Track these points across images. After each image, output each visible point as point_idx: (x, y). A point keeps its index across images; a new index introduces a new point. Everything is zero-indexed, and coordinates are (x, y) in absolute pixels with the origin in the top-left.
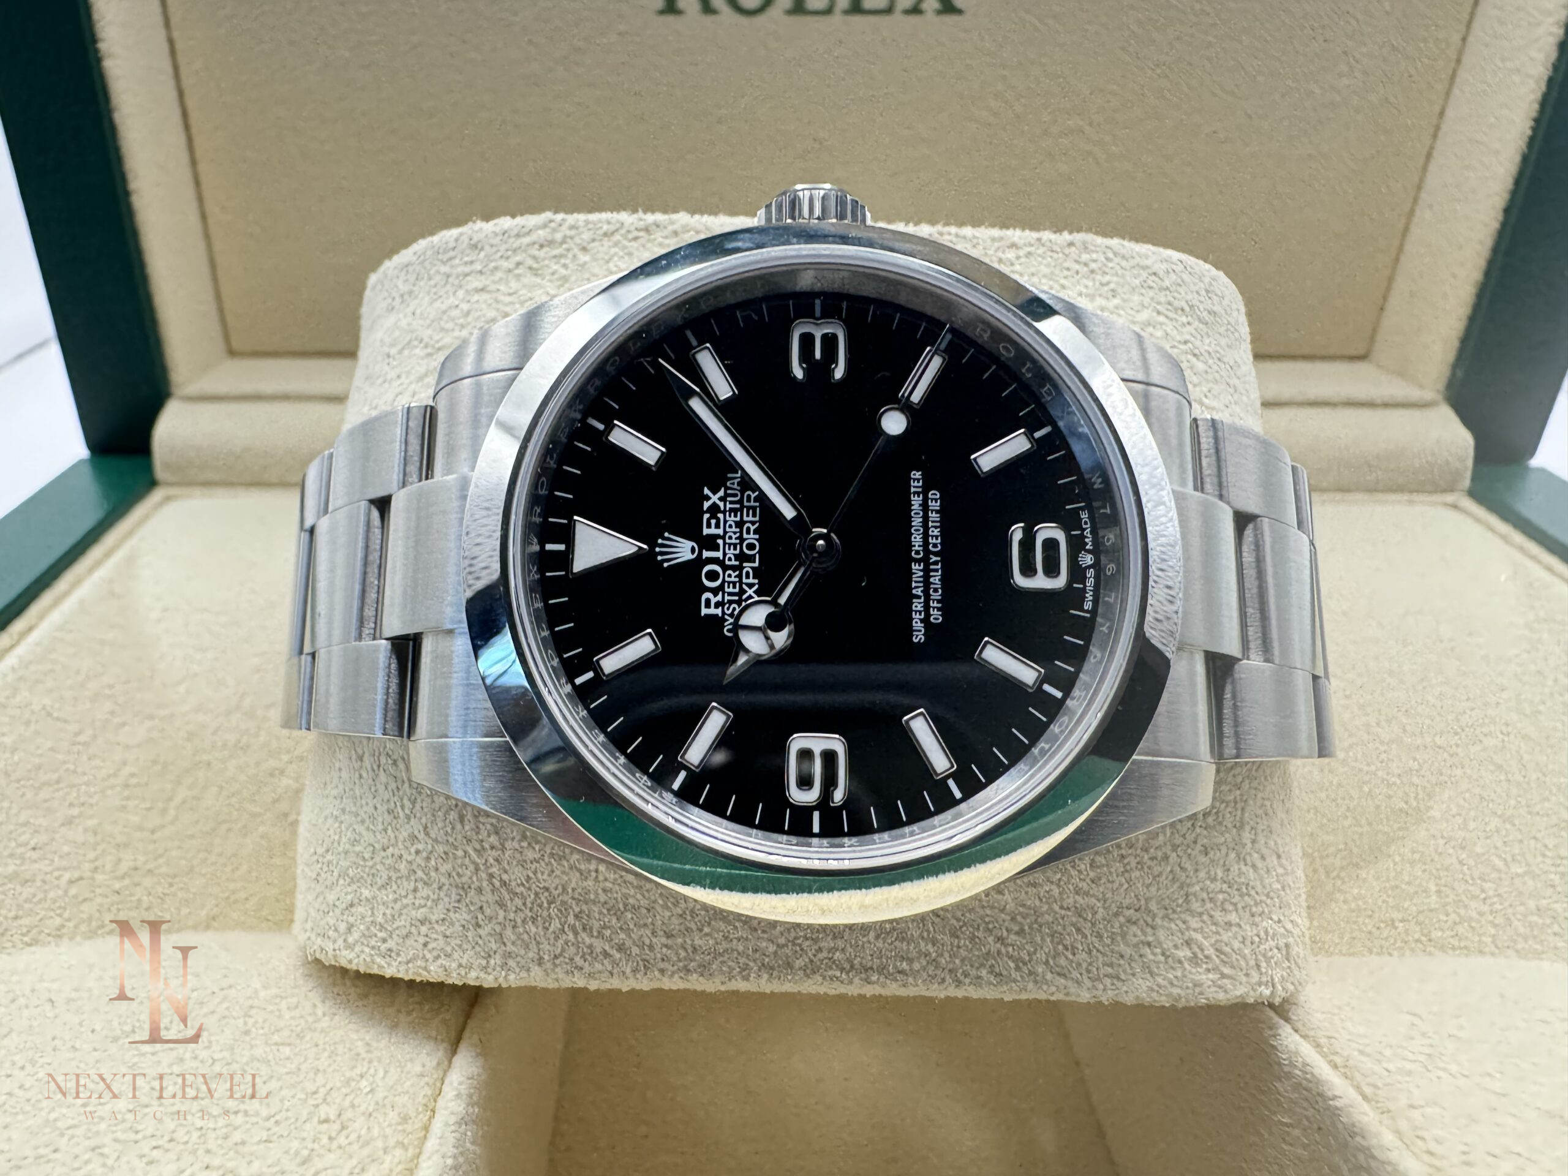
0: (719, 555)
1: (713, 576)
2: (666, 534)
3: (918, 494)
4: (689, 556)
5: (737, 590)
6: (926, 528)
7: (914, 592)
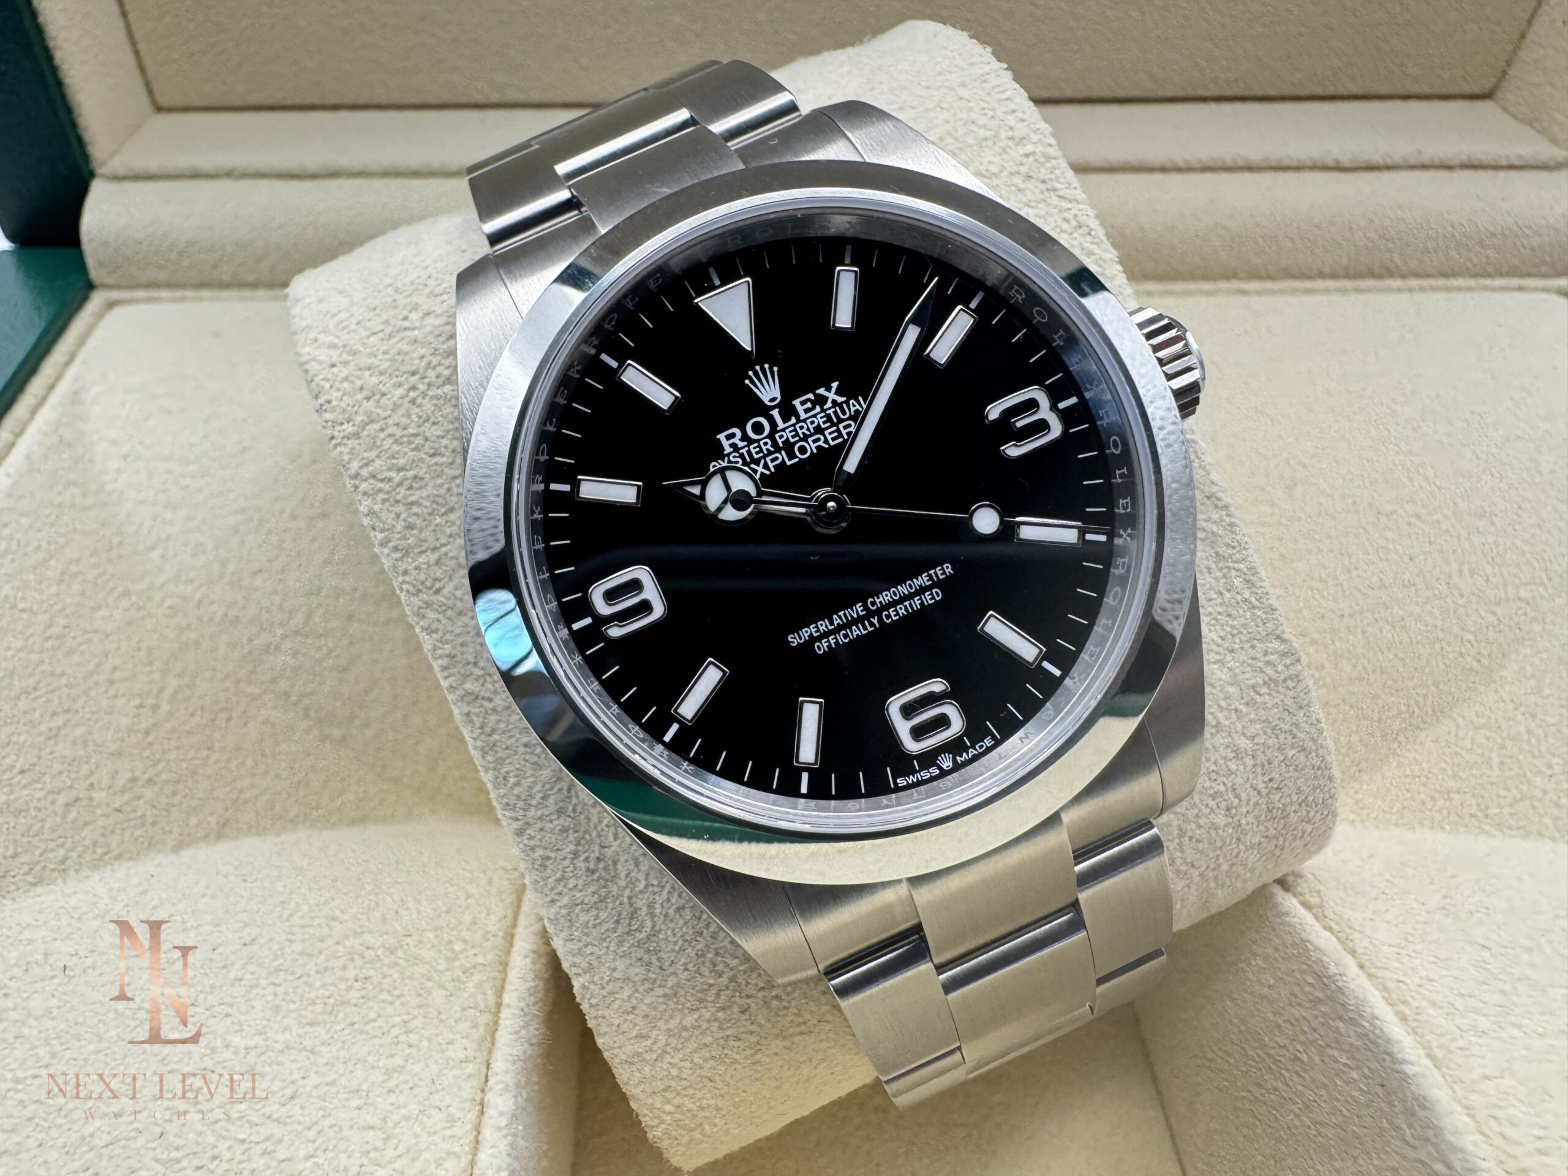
0: (781, 425)
1: (759, 429)
2: (775, 369)
3: (931, 578)
4: (766, 399)
5: (756, 456)
6: (902, 600)
7: (835, 616)
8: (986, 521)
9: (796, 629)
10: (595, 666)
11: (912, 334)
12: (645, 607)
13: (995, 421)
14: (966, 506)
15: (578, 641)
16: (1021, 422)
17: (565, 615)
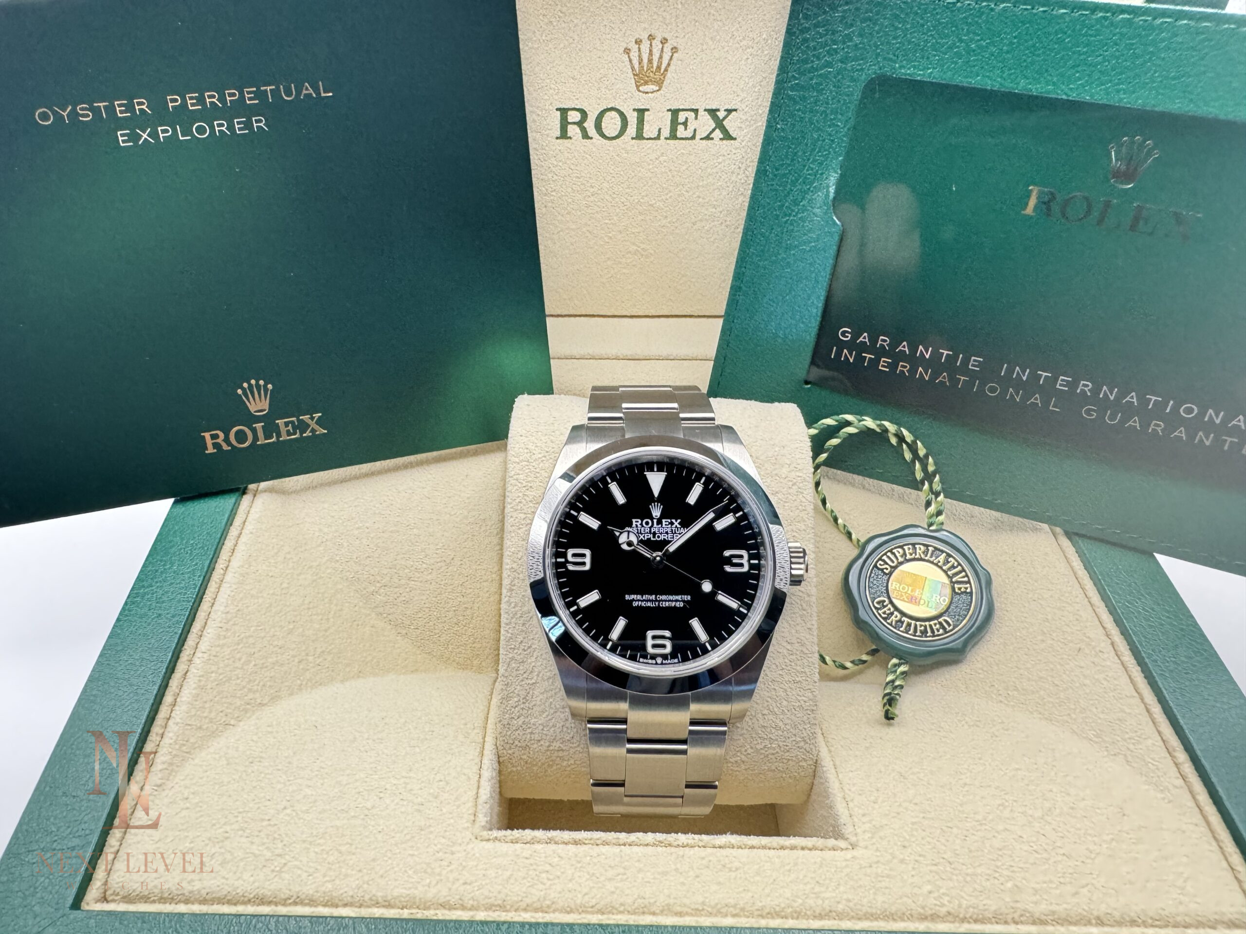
0: (655, 525)
1: (647, 523)
2: (662, 506)
3: (682, 598)
4: (654, 514)
5: (642, 532)
6: (669, 601)
7: (644, 596)
8: (707, 587)
9: (630, 594)
10: (558, 576)
11: (711, 516)
12: (584, 564)
13: (727, 557)
14: (703, 578)
15: (557, 565)
16: (735, 561)
17: (557, 555)
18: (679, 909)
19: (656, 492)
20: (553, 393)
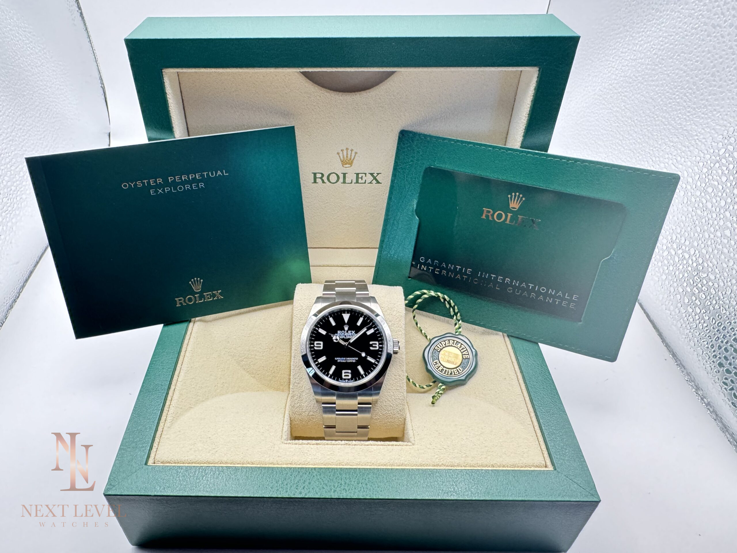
0: (346, 333)
1: (343, 332)
2: (348, 326)
3: (354, 359)
4: (345, 329)
5: (341, 335)
6: (350, 360)
7: (342, 358)
8: (363, 355)
9: (336, 357)
10: (311, 351)
11: (365, 329)
12: (320, 347)
13: (371, 344)
14: (362, 352)
15: (311, 348)
16: (374, 345)
17: (311, 344)
18: (351, 464)
19: (346, 321)
20: (311, 282)
